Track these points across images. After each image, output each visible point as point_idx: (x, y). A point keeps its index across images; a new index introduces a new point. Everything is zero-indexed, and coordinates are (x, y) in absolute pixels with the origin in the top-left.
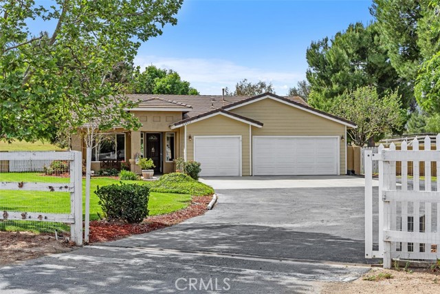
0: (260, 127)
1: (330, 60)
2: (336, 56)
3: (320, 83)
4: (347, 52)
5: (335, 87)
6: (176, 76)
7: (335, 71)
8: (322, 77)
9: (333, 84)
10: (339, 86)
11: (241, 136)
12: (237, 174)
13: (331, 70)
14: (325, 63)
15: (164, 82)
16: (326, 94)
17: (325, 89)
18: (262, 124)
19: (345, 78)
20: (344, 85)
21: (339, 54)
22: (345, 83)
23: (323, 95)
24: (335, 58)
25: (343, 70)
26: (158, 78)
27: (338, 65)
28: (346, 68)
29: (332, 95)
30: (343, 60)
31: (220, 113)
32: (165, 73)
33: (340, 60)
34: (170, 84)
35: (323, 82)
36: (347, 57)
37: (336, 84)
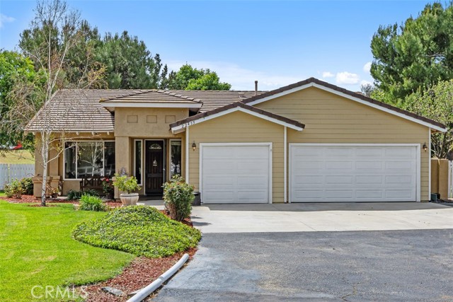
0: (300, 129)
1: (400, 49)
2: (408, 45)
3: (387, 78)
4: (422, 40)
5: (407, 83)
6: (214, 76)
7: (407, 64)
8: (390, 71)
9: (405, 79)
10: (412, 82)
11: (271, 144)
12: (265, 201)
13: (401, 62)
14: (395, 54)
15: (199, 83)
16: (395, 92)
17: (394, 87)
18: (303, 126)
19: (420, 72)
20: (418, 81)
21: (412, 42)
22: (419, 79)
23: (392, 93)
24: (406, 47)
25: (417, 62)
26: (193, 80)
27: (410, 55)
28: (421, 60)
29: (403, 94)
30: (418, 49)
31: (239, 108)
32: (202, 73)
33: (413, 50)
34: (206, 85)
35: (391, 77)
36: (421, 45)
37: (408, 79)
